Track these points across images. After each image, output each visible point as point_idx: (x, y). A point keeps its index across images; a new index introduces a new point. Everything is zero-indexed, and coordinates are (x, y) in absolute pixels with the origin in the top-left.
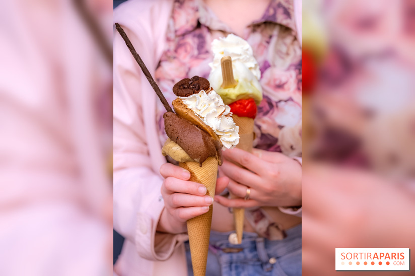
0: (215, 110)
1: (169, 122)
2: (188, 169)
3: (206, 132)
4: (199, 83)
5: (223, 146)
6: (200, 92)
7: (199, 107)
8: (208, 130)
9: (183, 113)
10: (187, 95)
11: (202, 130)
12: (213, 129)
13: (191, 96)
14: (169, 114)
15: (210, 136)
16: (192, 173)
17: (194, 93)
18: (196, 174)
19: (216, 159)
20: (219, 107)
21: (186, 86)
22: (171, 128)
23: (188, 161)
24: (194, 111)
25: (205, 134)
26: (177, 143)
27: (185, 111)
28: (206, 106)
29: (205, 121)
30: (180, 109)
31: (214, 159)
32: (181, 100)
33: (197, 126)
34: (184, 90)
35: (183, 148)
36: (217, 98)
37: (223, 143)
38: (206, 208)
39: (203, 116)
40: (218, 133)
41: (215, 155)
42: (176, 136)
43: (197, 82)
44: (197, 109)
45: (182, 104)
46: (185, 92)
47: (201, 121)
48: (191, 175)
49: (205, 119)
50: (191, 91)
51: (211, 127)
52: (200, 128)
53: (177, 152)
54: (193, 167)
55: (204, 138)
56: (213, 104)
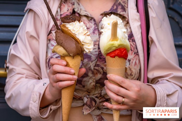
0: (83, 31)
1: (58, 35)
2: (66, 60)
3: (77, 42)
4: (75, 18)
5: (84, 50)
6: (76, 22)
7: (74, 29)
8: (78, 40)
9: (66, 31)
10: (69, 23)
11: (75, 40)
12: (81, 41)
13: (71, 23)
14: (59, 31)
15: (79, 44)
16: (67, 63)
17: (72, 22)
18: (69, 63)
19: (81, 57)
20: (84, 30)
21: (68, 19)
22: (59, 38)
23: (66, 56)
24: (72, 31)
25: (76, 42)
26: (61, 46)
27: (67, 30)
28: (78, 29)
29: (77, 36)
30: (64, 29)
31: (80, 57)
32: (65, 25)
33: (73, 38)
34: (67, 20)
35: (64, 48)
36: (84, 26)
37: (85, 49)
38: (73, 81)
39: (76, 34)
40: (83, 43)
41: (80, 55)
42: (61, 42)
43: (74, 17)
44: (73, 30)
45: (65, 27)
46: (68, 21)
47: (75, 36)
48: (67, 64)
49: (77, 35)
50: (71, 21)
51: (80, 39)
52: (74, 39)
53: (61, 50)
54: (68, 59)
55: (76, 44)
56: (81, 28)
